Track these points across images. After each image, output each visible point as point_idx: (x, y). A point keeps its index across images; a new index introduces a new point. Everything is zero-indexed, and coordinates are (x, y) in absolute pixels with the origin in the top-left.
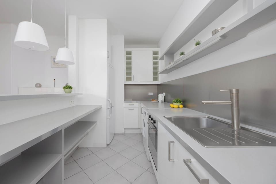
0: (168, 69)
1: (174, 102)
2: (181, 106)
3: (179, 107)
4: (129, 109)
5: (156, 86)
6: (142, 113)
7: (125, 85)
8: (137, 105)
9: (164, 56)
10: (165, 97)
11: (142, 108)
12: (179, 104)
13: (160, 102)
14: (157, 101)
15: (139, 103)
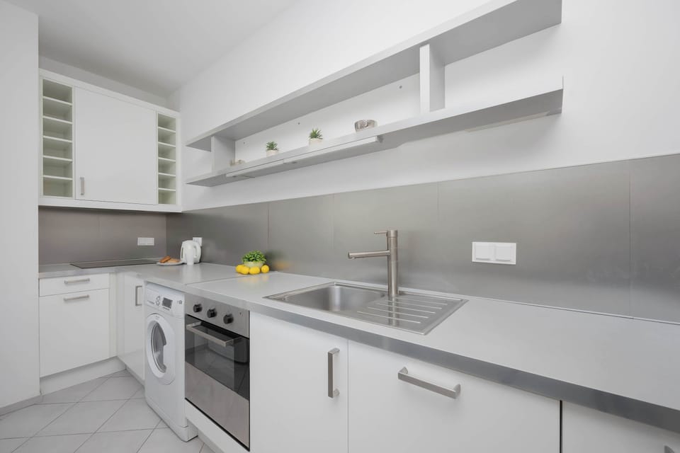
0: (227, 176)
1: (249, 260)
2: (266, 268)
3: (261, 272)
4: (66, 300)
5: (163, 220)
6: (137, 305)
7: (42, 209)
8: (101, 281)
9: (213, 139)
10: (201, 247)
11: (137, 287)
12: (260, 263)
13: (190, 263)
14: (181, 262)
15: (110, 273)
